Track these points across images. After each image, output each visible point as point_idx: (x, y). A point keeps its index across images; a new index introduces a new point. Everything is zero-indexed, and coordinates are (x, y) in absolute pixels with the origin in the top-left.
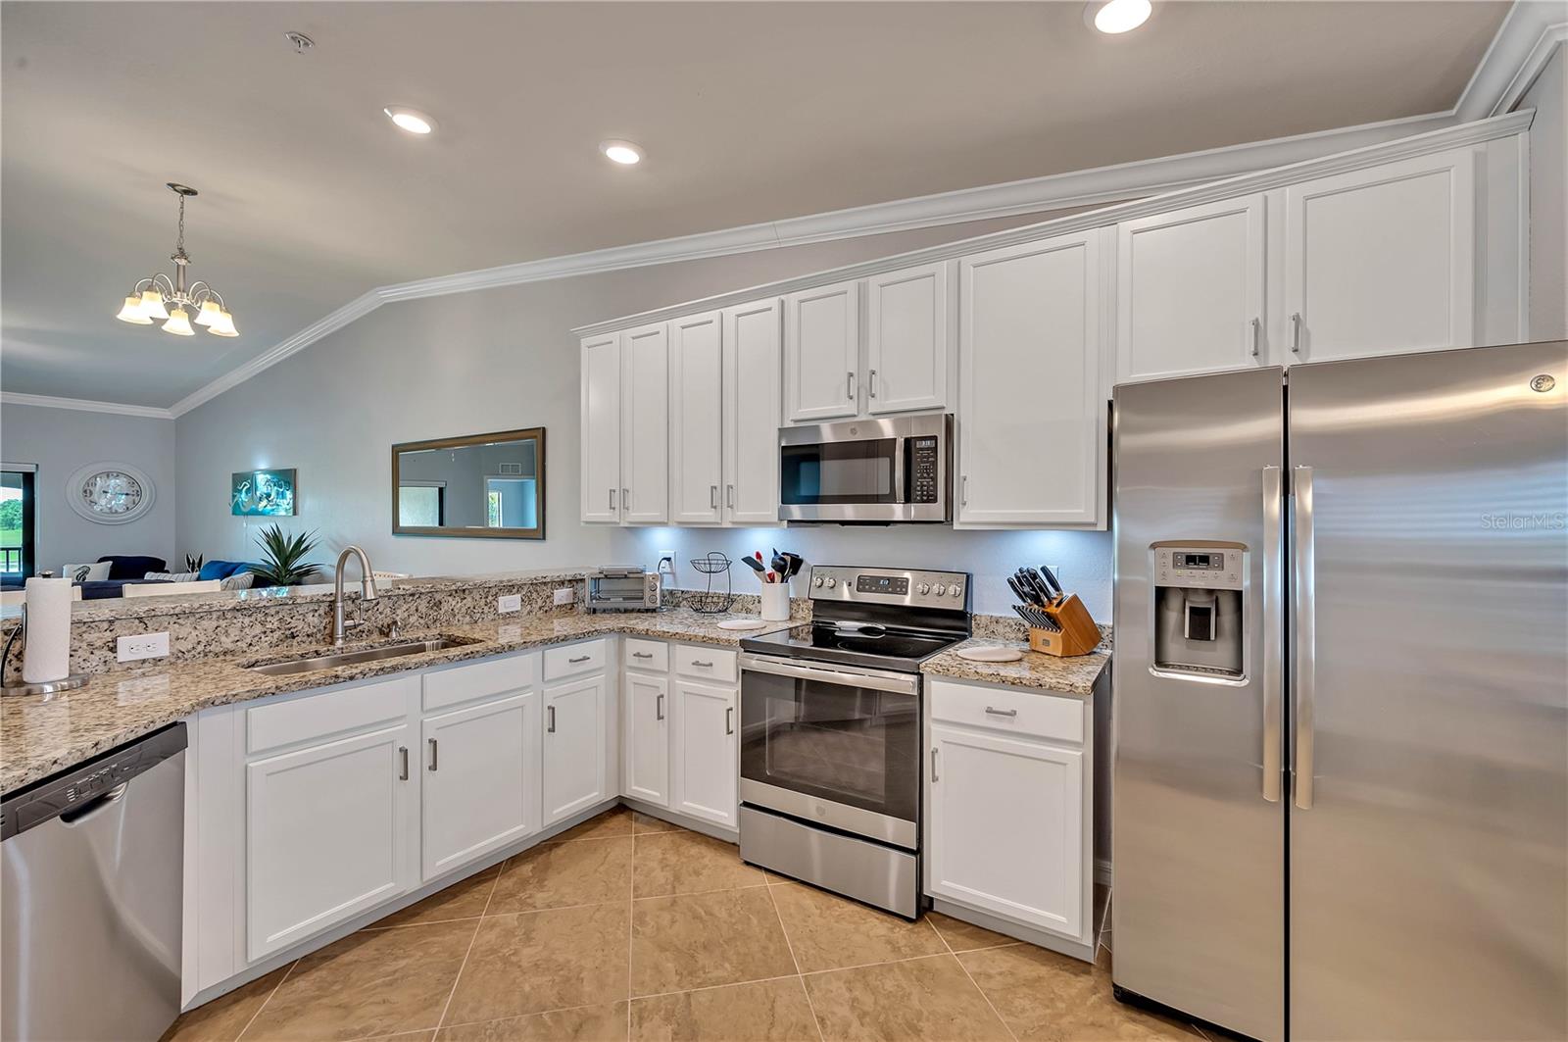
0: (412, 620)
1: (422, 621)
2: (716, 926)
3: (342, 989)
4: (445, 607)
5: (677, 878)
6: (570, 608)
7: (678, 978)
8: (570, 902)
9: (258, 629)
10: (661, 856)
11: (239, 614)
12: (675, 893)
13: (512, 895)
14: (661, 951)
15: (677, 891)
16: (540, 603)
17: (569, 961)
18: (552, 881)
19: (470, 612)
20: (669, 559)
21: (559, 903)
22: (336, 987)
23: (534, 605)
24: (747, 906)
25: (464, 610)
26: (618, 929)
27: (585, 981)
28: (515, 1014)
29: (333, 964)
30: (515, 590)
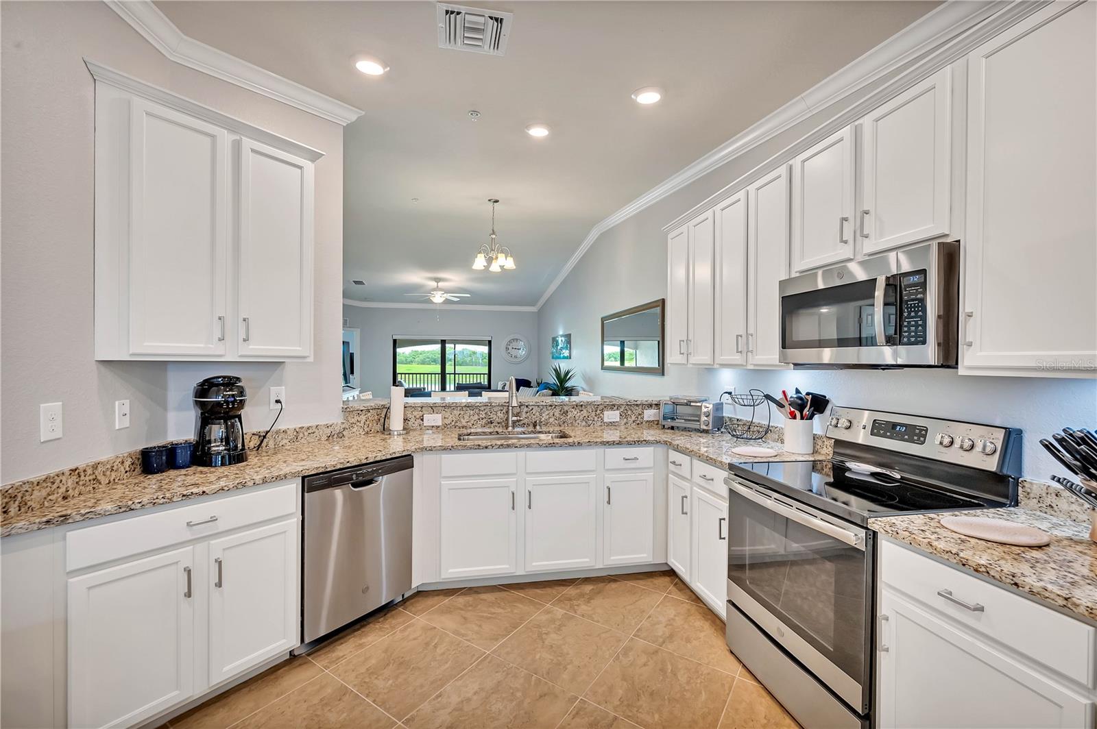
0: (551, 420)
1: (557, 422)
2: (672, 685)
3: (471, 610)
4: (570, 415)
5: (671, 637)
6: (652, 424)
7: (618, 703)
8: (596, 619)
9: (476, 417)
10: (672, 616)
11: (468, 409)
12: (661, 646)
13: (570, 600)
14: (622, 680)
15: (664, 645)
16: (633, 418)
17: (568, 654)
18: (597, 602)
19: (585, 419)
20: (730, 393)
21: (590, 617)
22: (470, 608)
23: (629, 419)
24: (706, 684)
25: (581, 418)
26: (608, 650)
27: (567, 671)
28: (522, 667)
29: (477, 596)
30: (615, 408)
